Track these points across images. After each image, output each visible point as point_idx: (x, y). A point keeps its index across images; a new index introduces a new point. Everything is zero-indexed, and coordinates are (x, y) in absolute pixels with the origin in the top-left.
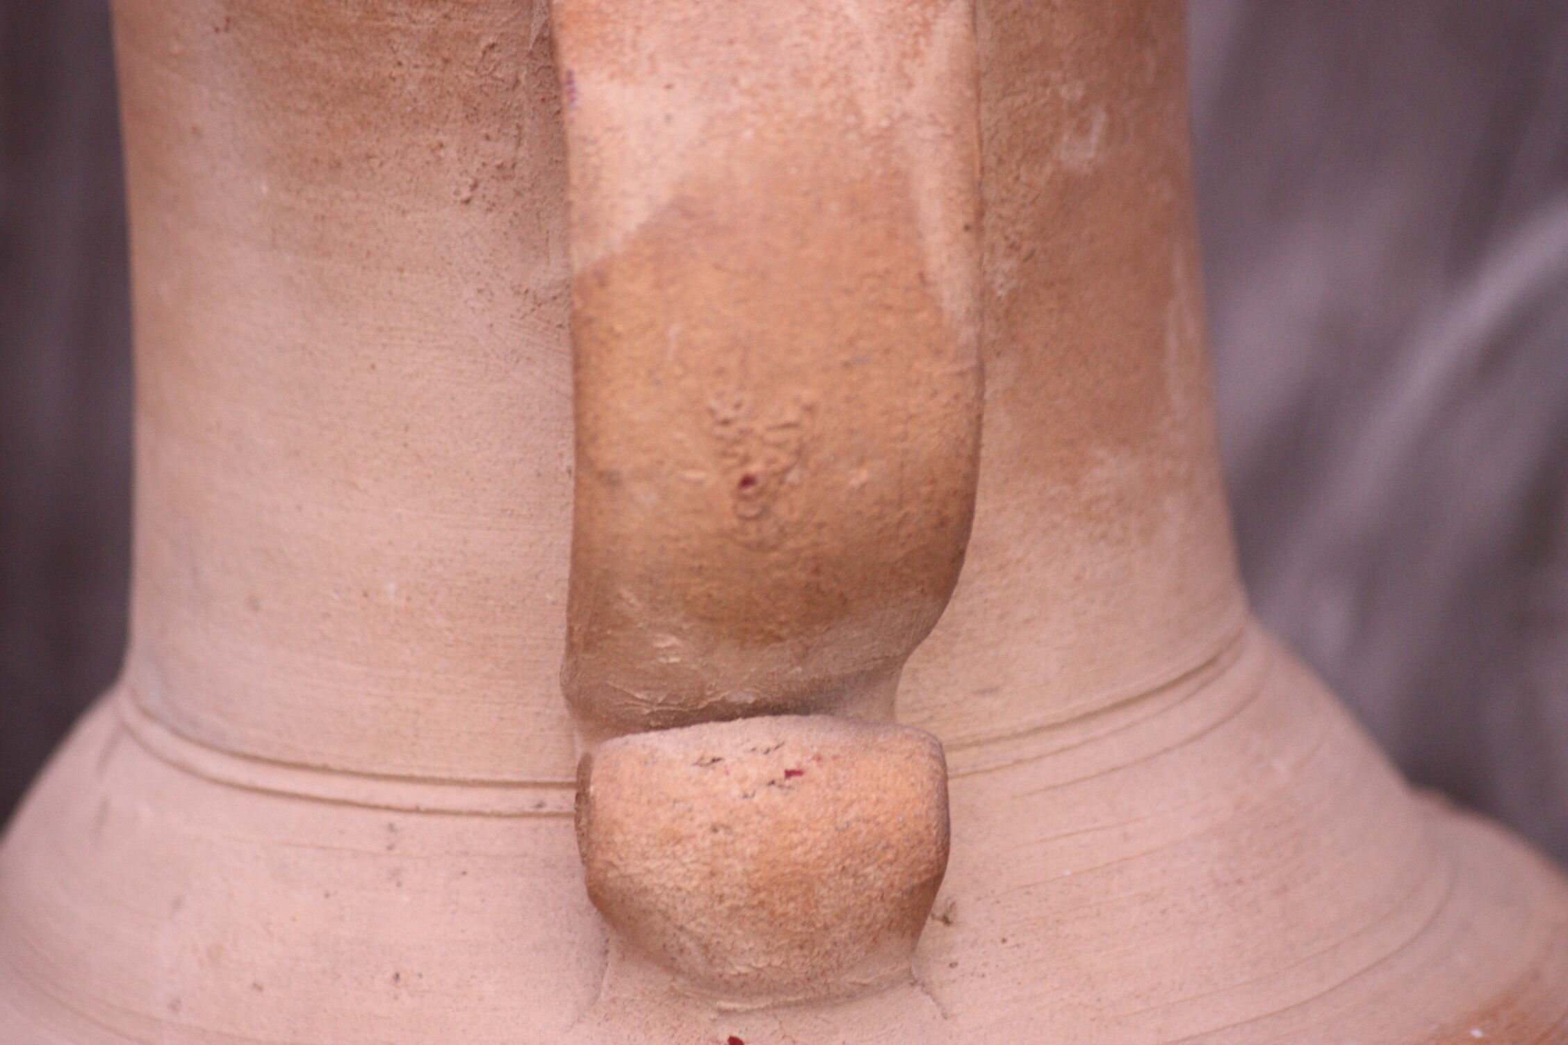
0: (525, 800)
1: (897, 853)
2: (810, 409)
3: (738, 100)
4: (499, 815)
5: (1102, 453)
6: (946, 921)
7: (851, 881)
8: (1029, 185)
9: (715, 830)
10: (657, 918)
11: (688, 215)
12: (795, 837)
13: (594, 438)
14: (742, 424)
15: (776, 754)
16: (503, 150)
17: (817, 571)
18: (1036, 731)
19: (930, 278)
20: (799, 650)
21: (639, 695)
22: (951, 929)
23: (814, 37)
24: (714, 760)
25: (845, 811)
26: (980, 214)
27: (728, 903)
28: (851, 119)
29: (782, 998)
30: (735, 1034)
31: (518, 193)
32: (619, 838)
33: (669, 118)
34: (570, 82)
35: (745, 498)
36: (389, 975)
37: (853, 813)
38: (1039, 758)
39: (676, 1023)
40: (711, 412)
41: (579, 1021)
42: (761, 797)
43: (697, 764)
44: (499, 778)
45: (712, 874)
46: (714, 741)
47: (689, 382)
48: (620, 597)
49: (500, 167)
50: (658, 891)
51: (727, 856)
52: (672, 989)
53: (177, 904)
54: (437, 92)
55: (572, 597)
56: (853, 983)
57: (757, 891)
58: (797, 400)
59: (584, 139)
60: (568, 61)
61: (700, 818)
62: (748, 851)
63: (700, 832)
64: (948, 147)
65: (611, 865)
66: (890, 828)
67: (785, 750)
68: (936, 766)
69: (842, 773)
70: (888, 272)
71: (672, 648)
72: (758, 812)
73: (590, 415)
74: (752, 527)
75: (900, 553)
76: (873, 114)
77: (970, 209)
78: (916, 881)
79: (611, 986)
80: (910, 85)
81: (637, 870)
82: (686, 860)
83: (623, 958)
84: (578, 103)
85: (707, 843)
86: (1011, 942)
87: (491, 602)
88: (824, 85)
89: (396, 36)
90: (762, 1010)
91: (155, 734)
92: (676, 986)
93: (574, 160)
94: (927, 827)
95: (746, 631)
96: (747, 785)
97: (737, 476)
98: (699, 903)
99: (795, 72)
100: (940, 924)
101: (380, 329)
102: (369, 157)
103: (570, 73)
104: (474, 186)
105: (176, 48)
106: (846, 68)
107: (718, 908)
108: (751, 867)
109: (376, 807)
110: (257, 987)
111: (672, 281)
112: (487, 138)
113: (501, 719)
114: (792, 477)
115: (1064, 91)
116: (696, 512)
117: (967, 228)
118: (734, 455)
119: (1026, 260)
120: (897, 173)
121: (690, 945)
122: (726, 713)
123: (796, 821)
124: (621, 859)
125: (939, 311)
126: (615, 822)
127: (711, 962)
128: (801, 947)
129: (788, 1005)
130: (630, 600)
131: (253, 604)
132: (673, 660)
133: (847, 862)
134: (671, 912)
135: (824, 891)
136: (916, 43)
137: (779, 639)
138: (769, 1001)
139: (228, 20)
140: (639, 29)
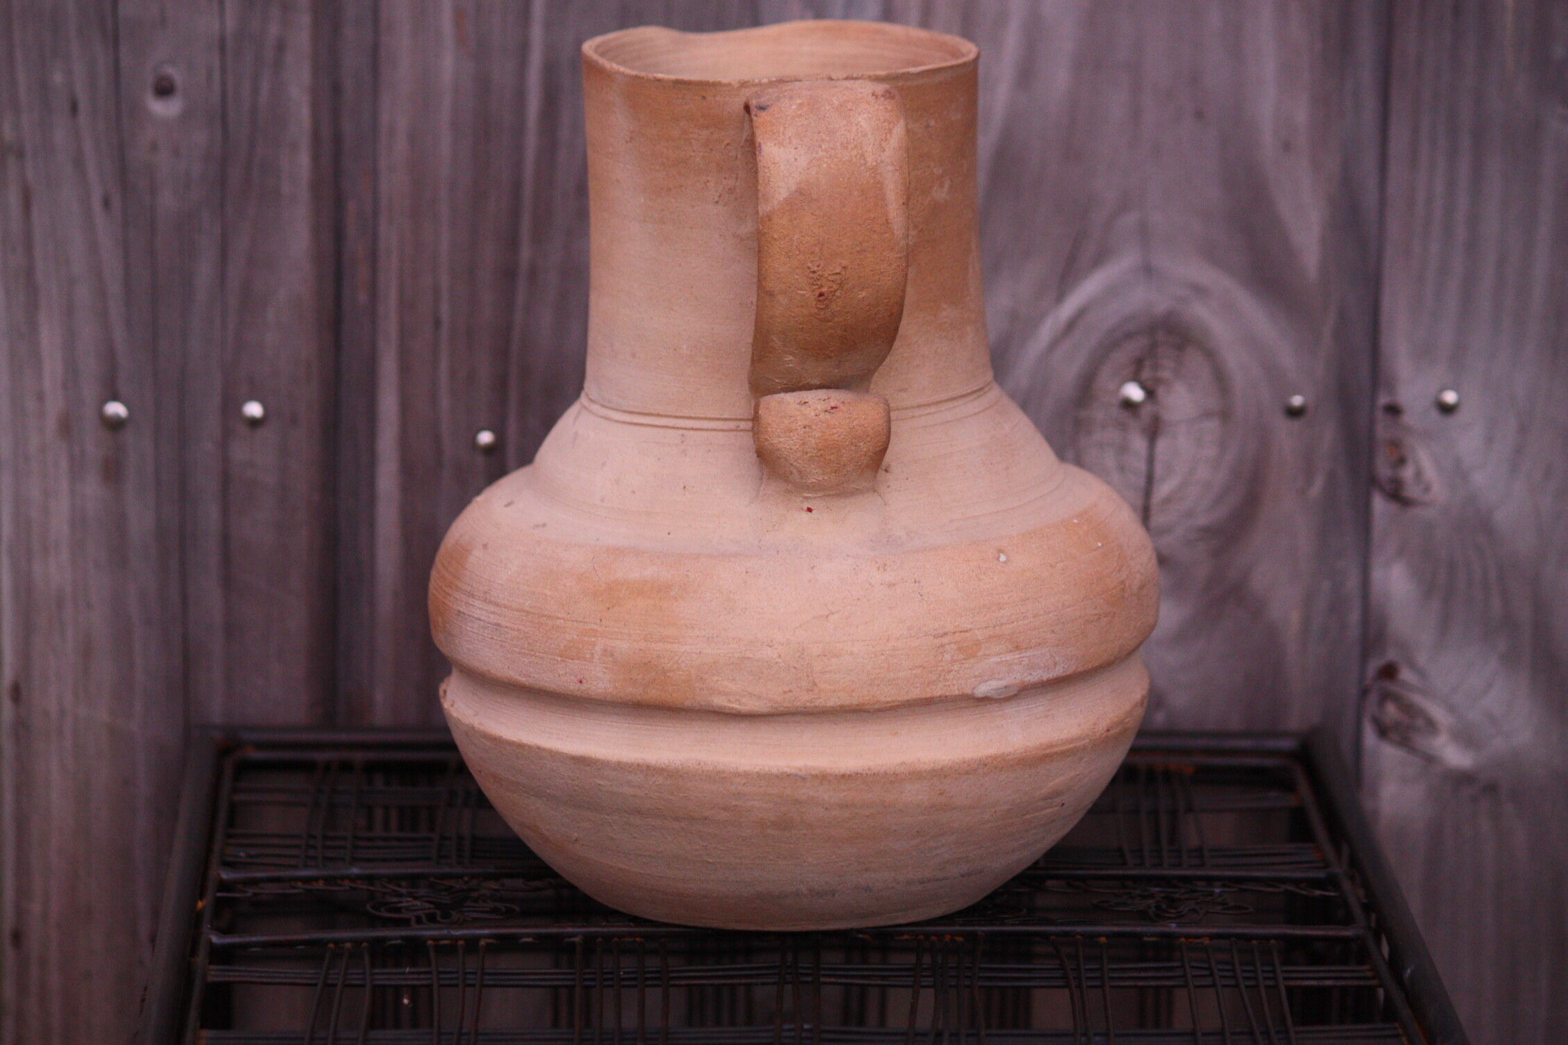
0: (732, 425)
1: (871, 439)
2: (845, 268)
3: (821, 153)
4: (723, 430)
5: (945, 306)
6: (886, 471)
7: (854, 448)
8: (922, 204)
9: (805, 428)
10: (782, 460)
11: (801, 194)
12: (835, 431)
13: (765, 278)
14: (820, 273)
15: (827, 401)
16: (731, 182)
17: (845, 330)
18: (919, 406)
19: (890, 221)
20: (837, 362)
21: (777, 381)
22: (889, 474)
23: (849, 131)
24: (805, 403)
25: (853, 421)
26: (908, 199)
27: (809, 455)
28: (862, 161)
29: (827, 493)
30: (810, 506)
31: (736, 199)
32: (769, 429)
33: (796, 159)
34: (760, 147)
35: (820, 301)
36: (682, 487)
37: (856, 423)
38: (920, 416)
39: (788, 502)
40: (809, 268)
41: (752, 503)
42: (822, 416)
43: (798, 404)
44: (722, 417)
45: (803, 444)
46: (805, 396)
47: (801, 257)
48: (773, 340)
49: (730, 189)
50: (783, 450)
51: (809, 437)
52: (787, 489)
53: (604, 464)
54: (707, 161)
55: (754, 341)
56: (854, 488)
57: (820, 450)
58: (840, 264)
59: (764, 167)
60: (759, 139)
61: (799, 423)
62: (817, 435)
63: (799, 428)
64: (898, 174)
65: (766, 440)
66: (869, 429)
67: (831, 400)
68: (886, 407)
69: (851, 408)
70: (874, 218)
71: (790, 360)
72: (821, 421)
73: (764, 269)
74: (822, 313)
75: (876, 325)
76: (870, 160)
77: (905, 197)
78: (878, 449)
79: (764, 490)
80: (884, 151)
81: (776, 442)
82: (794, 438)
83: (769, 478)
84: (763, 153)
85: (802, 432)
86: (910, 480)
87: (722, 351)
88: (852, 149)
89: (693, 141)
90: (820, 497)
91: (595, 407)
92: (789, 488)
93: (761, 174)
94: (882, 429)
95: (818, 354)
96: (817, 411)
97: (817, 293)
98: (799, 455)
99: (842, 143)
100: (884, 472)
101: (683, 251)
102: (681, 186)
103: (760, 143)
104: (720, 196)
105: (611, 150)
106: (861, 143)
107: (805, 457)
108: (818, 441)
109: (678, 428)
110: (634, 492)
111: (795, 219)
112: (725, 178)
113: (724, 395)
114: (838, 293)
115: (935, 170)
116: (802, 306)
117: (903, 204)
118: (817, 285)
119: (920, 231)
120: (879, 182)
121: (794, 471)
122: (809, 387)
123: (835, 425)
124: (770, 437)
125: (893, 234)
126: (769, 424)
127: (802, 478)
128: (835, 472)
129: (829, 495)
130: (776, 341)
131: (634, 355)
132: (790, 365)
133: (853, 441)
134: (788, 457)
135: (844, 451)
136: (886, 136)
137: (830, 357)
138: (822, 494)
139: (631, 138)
140: (785, 128)
